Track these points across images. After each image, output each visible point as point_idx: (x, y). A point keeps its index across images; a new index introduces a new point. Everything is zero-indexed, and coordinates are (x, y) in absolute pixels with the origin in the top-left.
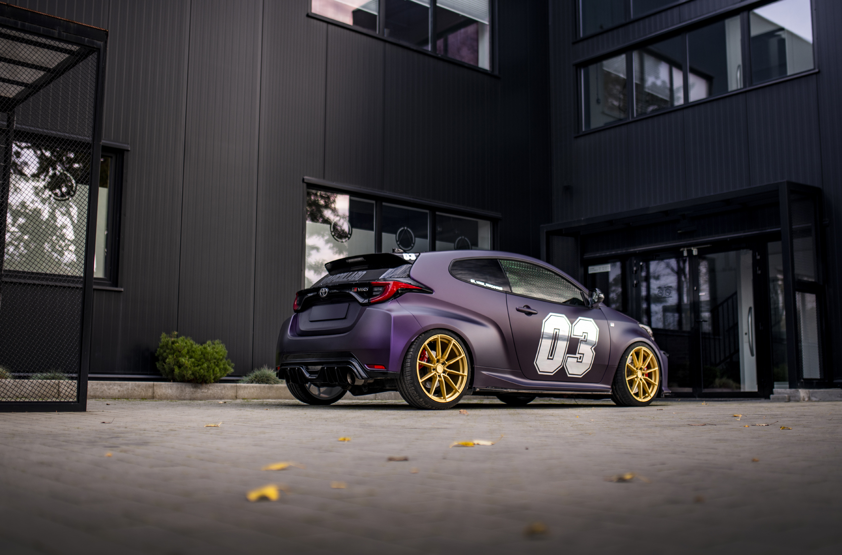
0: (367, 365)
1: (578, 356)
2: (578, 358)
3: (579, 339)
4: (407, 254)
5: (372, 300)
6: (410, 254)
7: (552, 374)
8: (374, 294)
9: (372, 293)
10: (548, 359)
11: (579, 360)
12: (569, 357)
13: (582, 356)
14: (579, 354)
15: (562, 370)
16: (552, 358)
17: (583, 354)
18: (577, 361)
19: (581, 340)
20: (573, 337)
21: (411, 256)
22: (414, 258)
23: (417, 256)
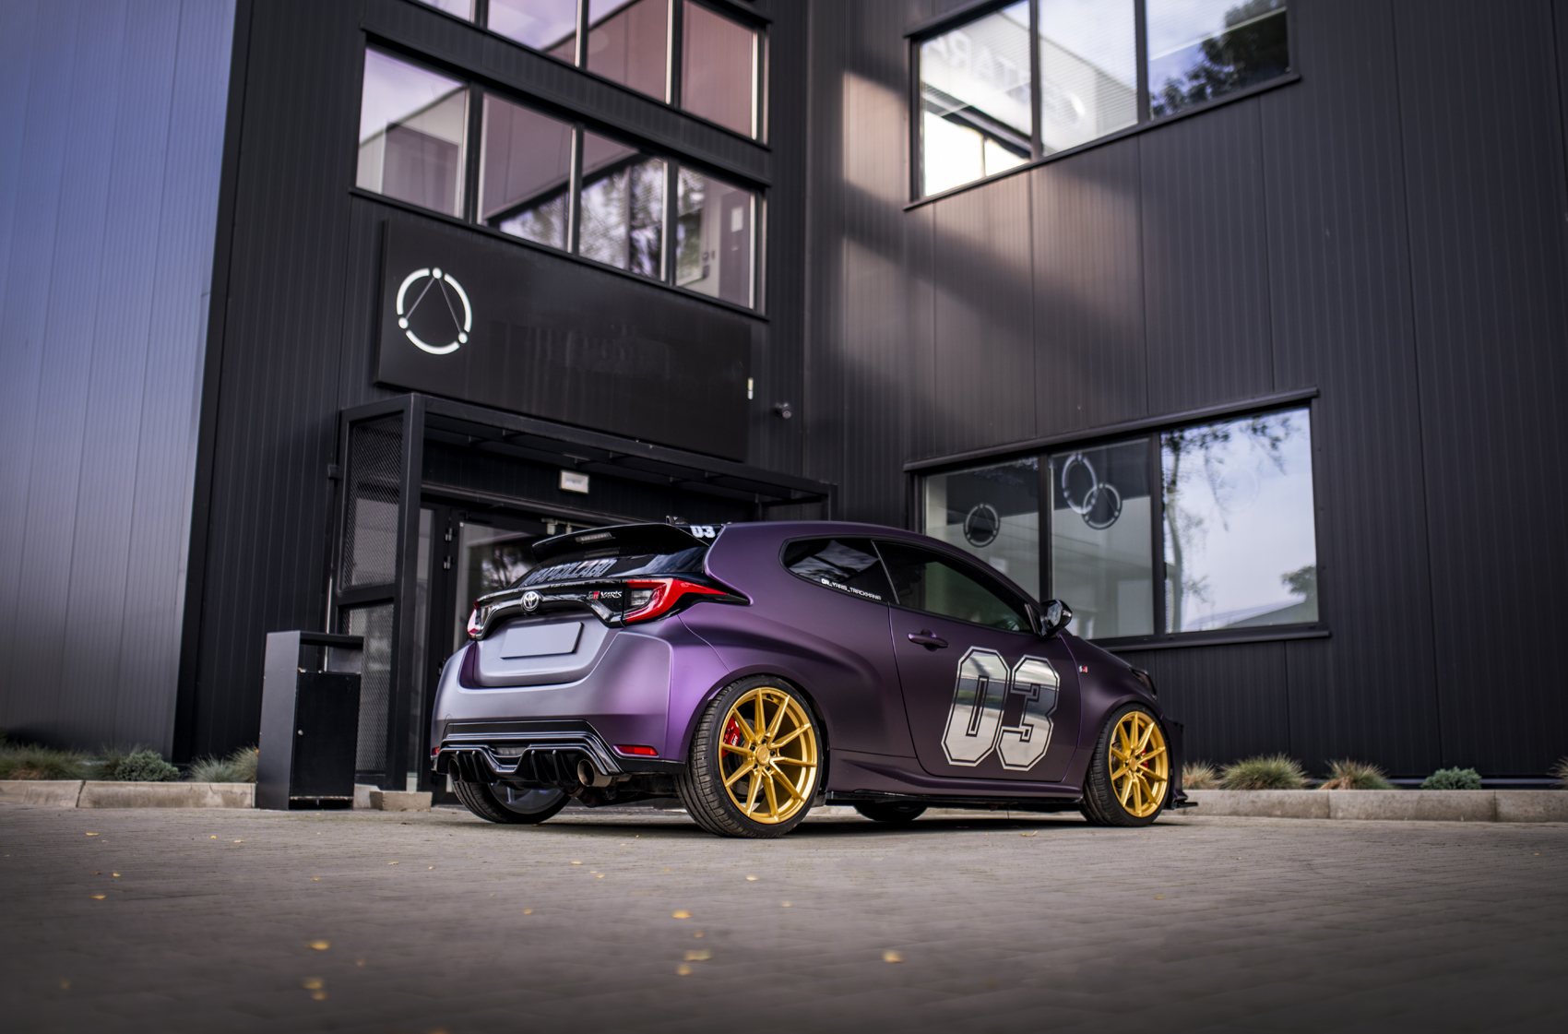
0: (619, 748)
1: (1022, 729)
2: (1021, 733)
3: (1024, 696)
4: (699, 528)
5: (630, 615)
6: (703, 527)
7: (974, 765)
9: (630, 603)
10: (968, 735)
11: (1024, 738)
12: (1004, 731)
13: (1030, 728)
14: (1023, 724)
15: (993, 758)
16: (974, 733)
17: (1032, 726)
18: (1021, 740)
19: (1029, 700)
20: (1012, 691)
21: (704, 530)
22: (710, 533)
23: (717, 531)
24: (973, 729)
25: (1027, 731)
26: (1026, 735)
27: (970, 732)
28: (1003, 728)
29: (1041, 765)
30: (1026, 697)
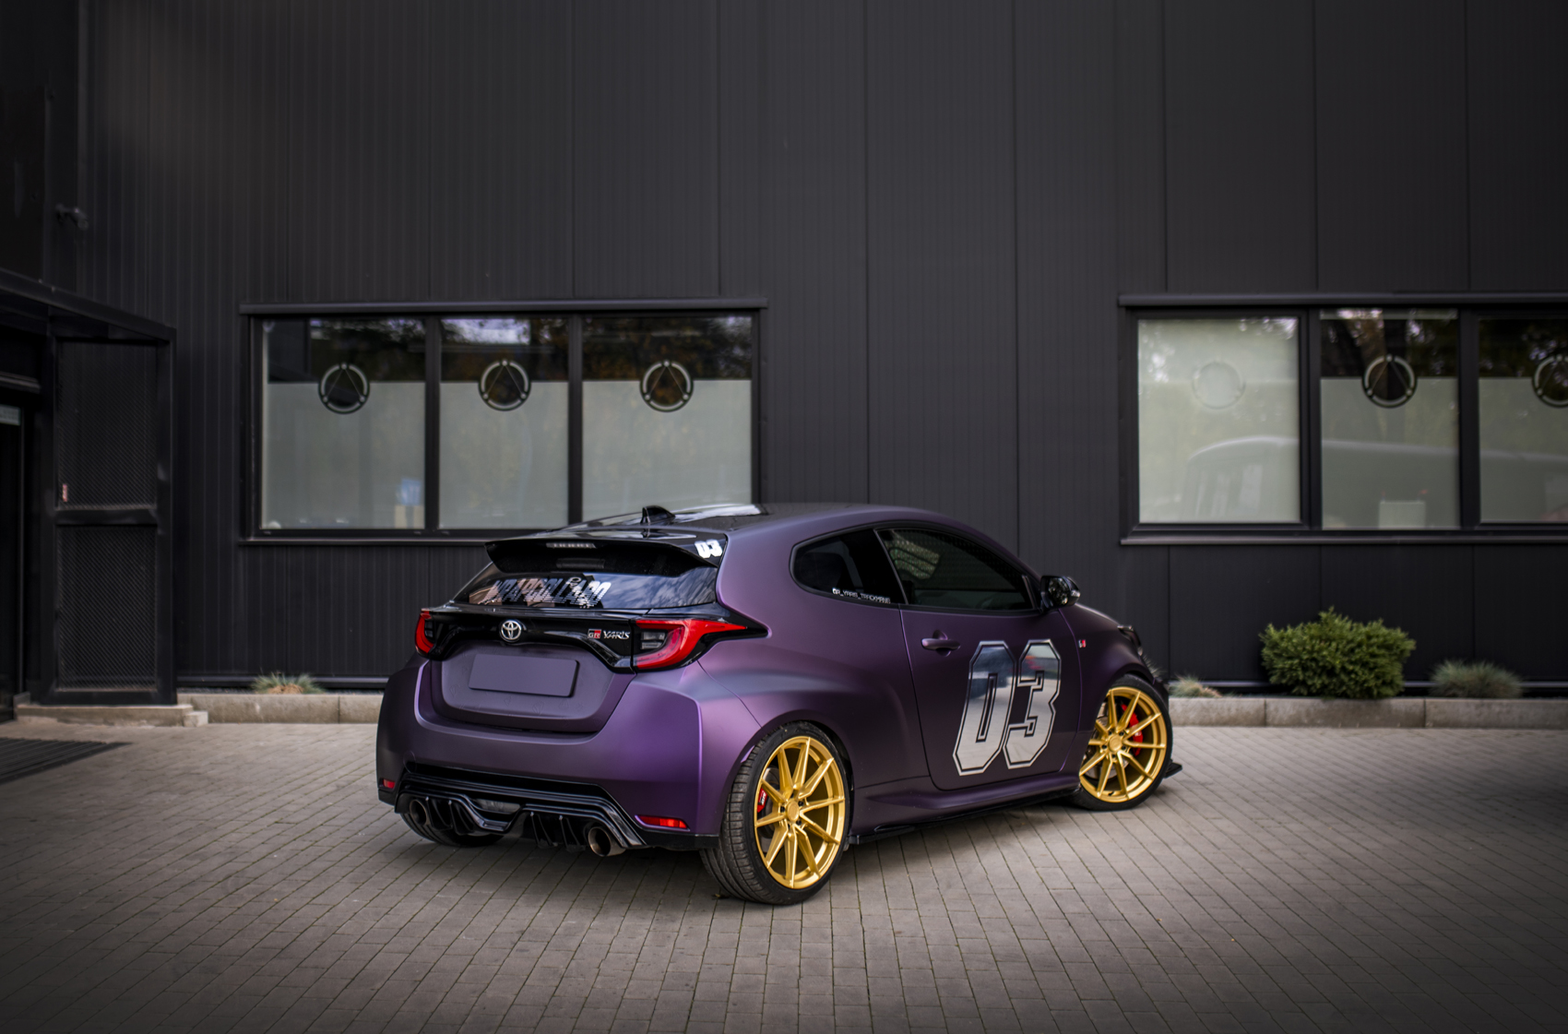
0: (639, 816)
1: (1027, 723)
2: (1026, 728)
3: (1029, 687)
4: (704, 544)
5: (641, 660)
6: (709, 542)
7: (982, 771)
8: (644, 646)
9: (640, 646)
10: (978, 741)
11: (1029, 732)
12: (1012, 729)
13: (1033, 721)
14: (1029, 718)
15: (1000, 759)
16: (983, 737)
17: (1036, 718)
18: (1026, 735)
19: (1034, 690)
20: (1019, 685)
21: (710, 547)
22: (716, 550)
23: (723, 546)
24: (982, 734)
25: (1032, 724)
26: (1031, 729)
27: (980, 737)
28: (1011, 726)
29: (1043, 756)
30: (1032, 688)
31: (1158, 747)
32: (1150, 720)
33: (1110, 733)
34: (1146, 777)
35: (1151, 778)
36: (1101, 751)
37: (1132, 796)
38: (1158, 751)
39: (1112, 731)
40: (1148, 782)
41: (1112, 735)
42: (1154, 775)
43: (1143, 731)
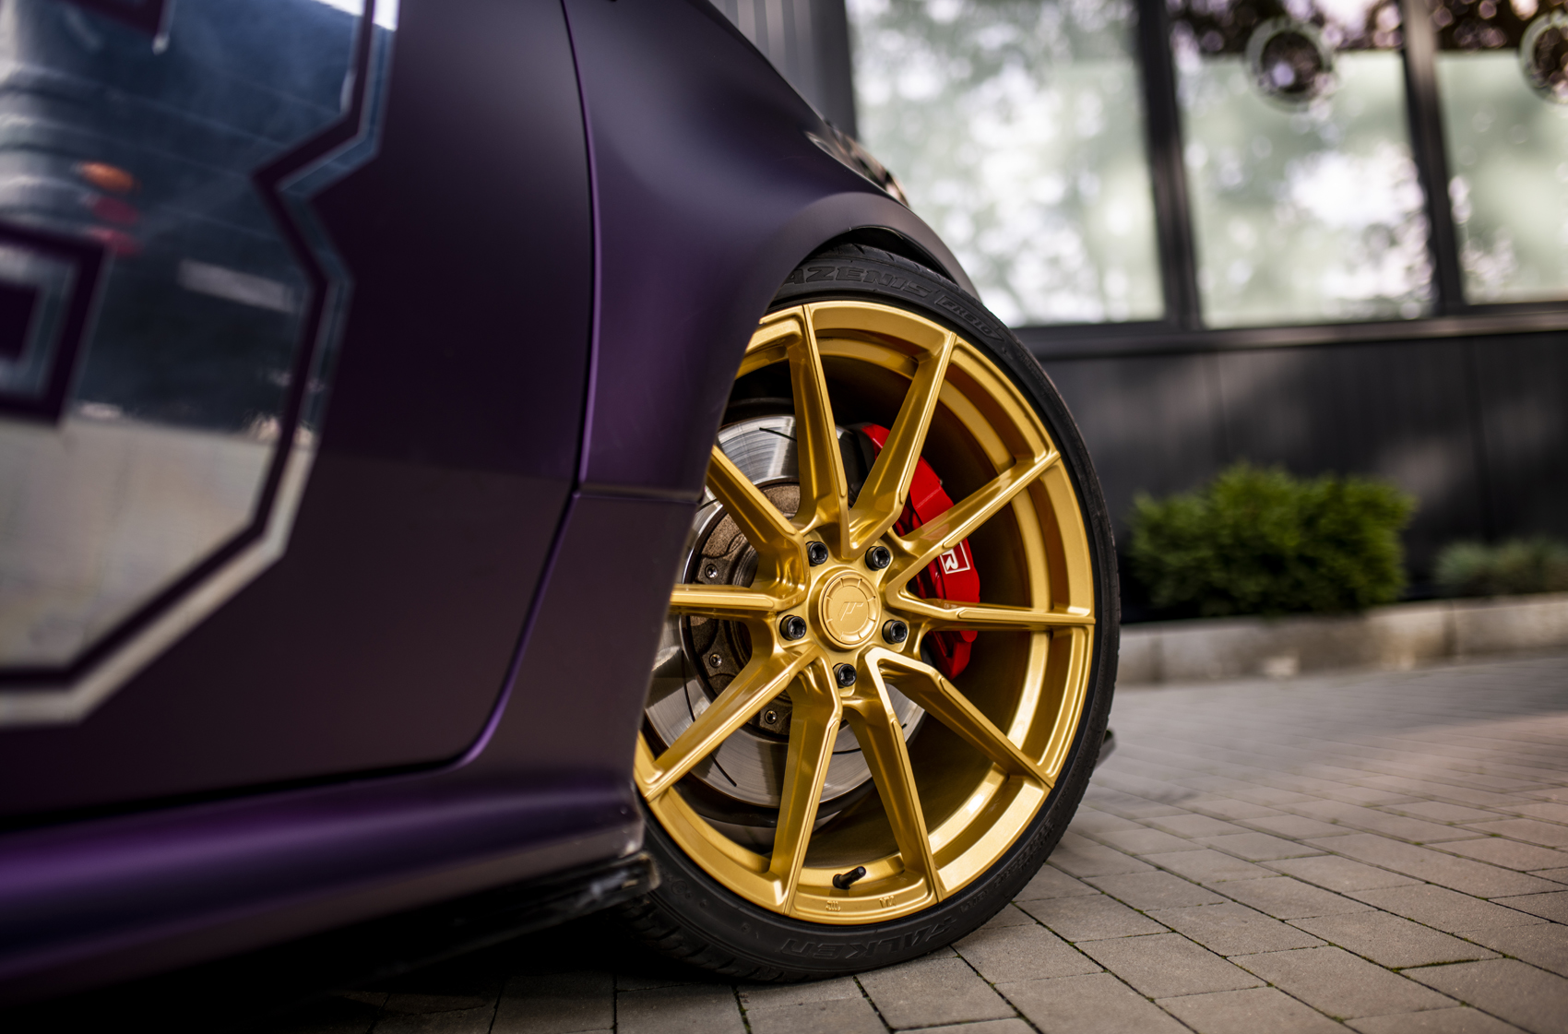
31: (1056, 617)
32: (1007, 488)
33: (817, 555)
34: (1015, 774)
35: (1036, 780)
36: (778, 649)
37: (954, 876)
38: (1059, 637)
39: (829, 542)
40: (1029, 799)
41: (830, 564)
42: (1051, 764)
43: (977, 544)
